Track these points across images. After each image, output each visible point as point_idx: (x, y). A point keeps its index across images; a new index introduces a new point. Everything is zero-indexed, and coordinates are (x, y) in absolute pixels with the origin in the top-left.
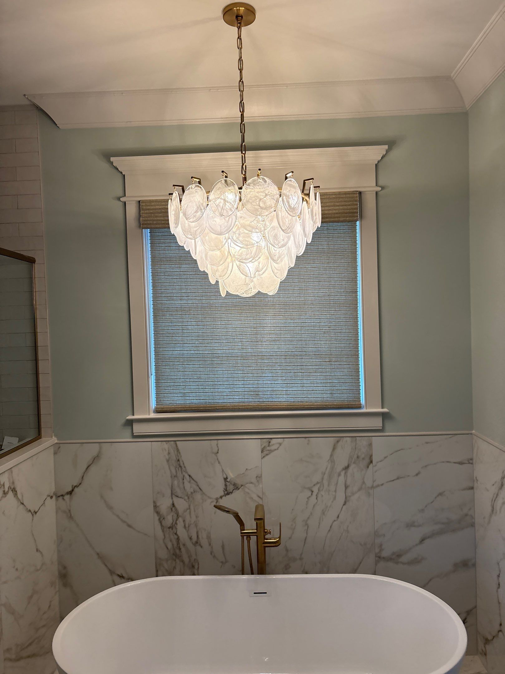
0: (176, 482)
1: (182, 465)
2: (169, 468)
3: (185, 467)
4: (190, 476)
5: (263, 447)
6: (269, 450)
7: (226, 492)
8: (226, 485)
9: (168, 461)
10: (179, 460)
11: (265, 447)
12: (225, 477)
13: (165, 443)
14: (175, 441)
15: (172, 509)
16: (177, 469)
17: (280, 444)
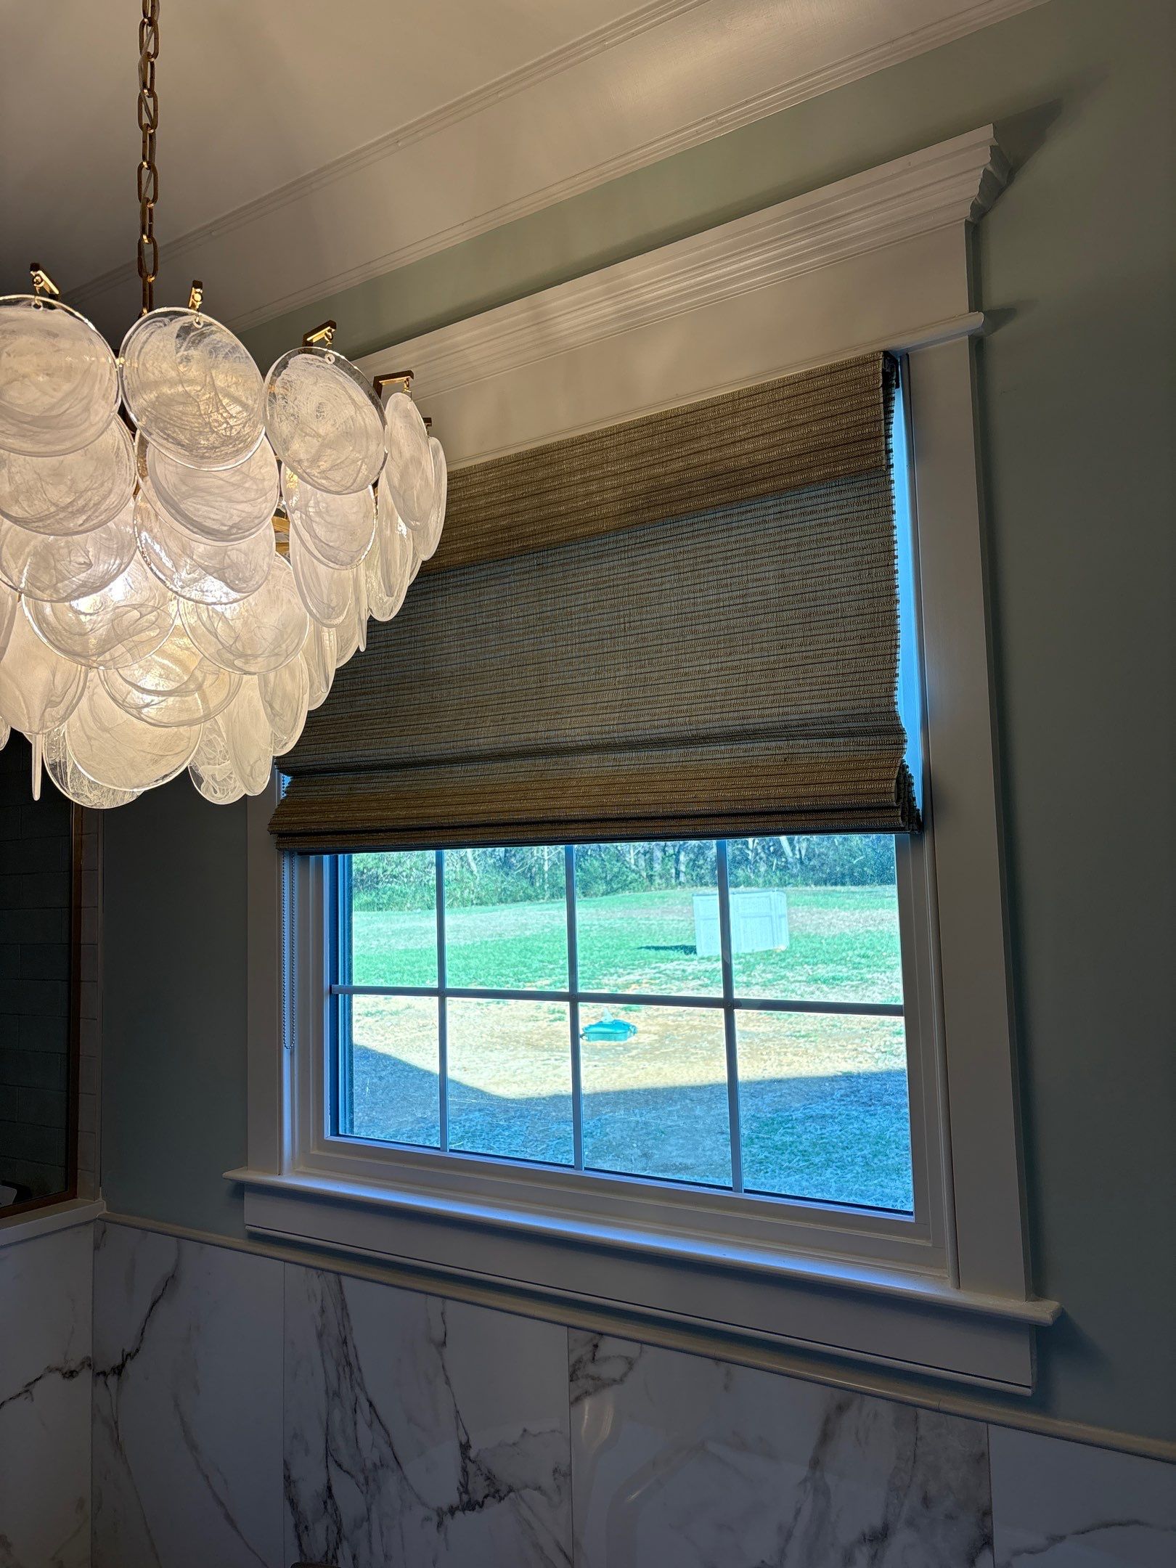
0: (337, 1415)
1: (352, 1359)
2: (323, 1361)
3: (360, 1369)
4: (371, 1405)
5: (574, 1358)
6: (593, 1378)
7: (465, 1498)
8: (465, 1471)
9: (320, 1335)
10: (345, 1342)
11: (579, 1361)
12: (464, 1441)
13: (313, 1272)
14: (338, 1274)
15: (325, 1503)
16: (341, 1369)
17: (630, 1363)
